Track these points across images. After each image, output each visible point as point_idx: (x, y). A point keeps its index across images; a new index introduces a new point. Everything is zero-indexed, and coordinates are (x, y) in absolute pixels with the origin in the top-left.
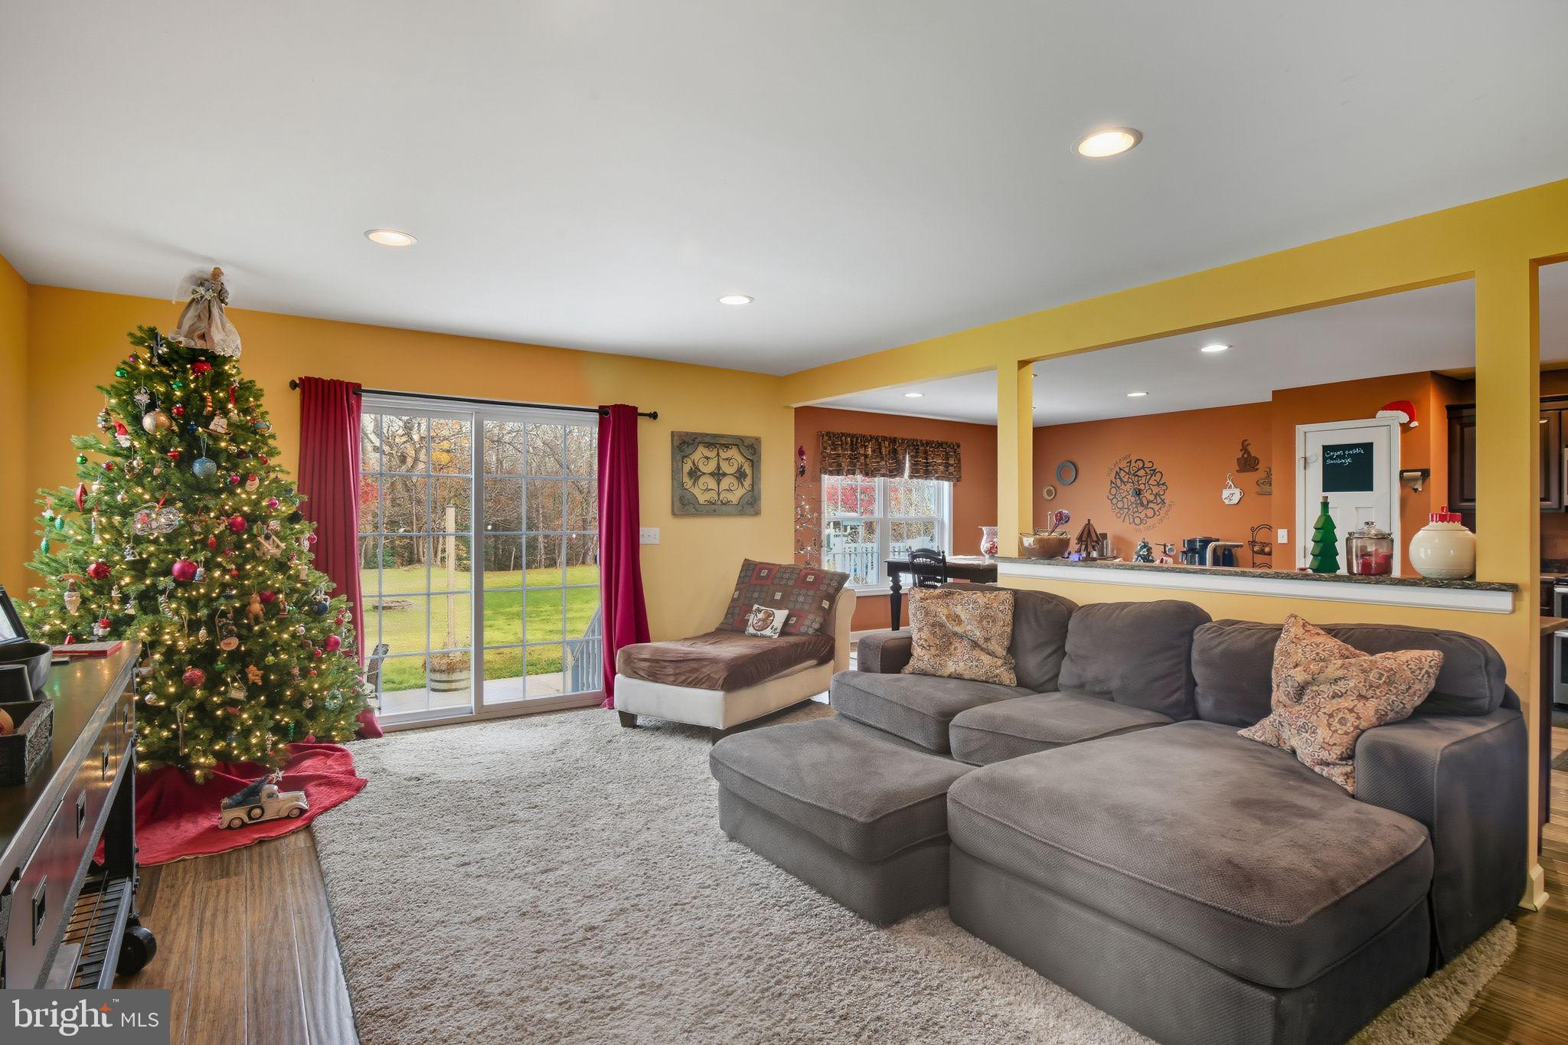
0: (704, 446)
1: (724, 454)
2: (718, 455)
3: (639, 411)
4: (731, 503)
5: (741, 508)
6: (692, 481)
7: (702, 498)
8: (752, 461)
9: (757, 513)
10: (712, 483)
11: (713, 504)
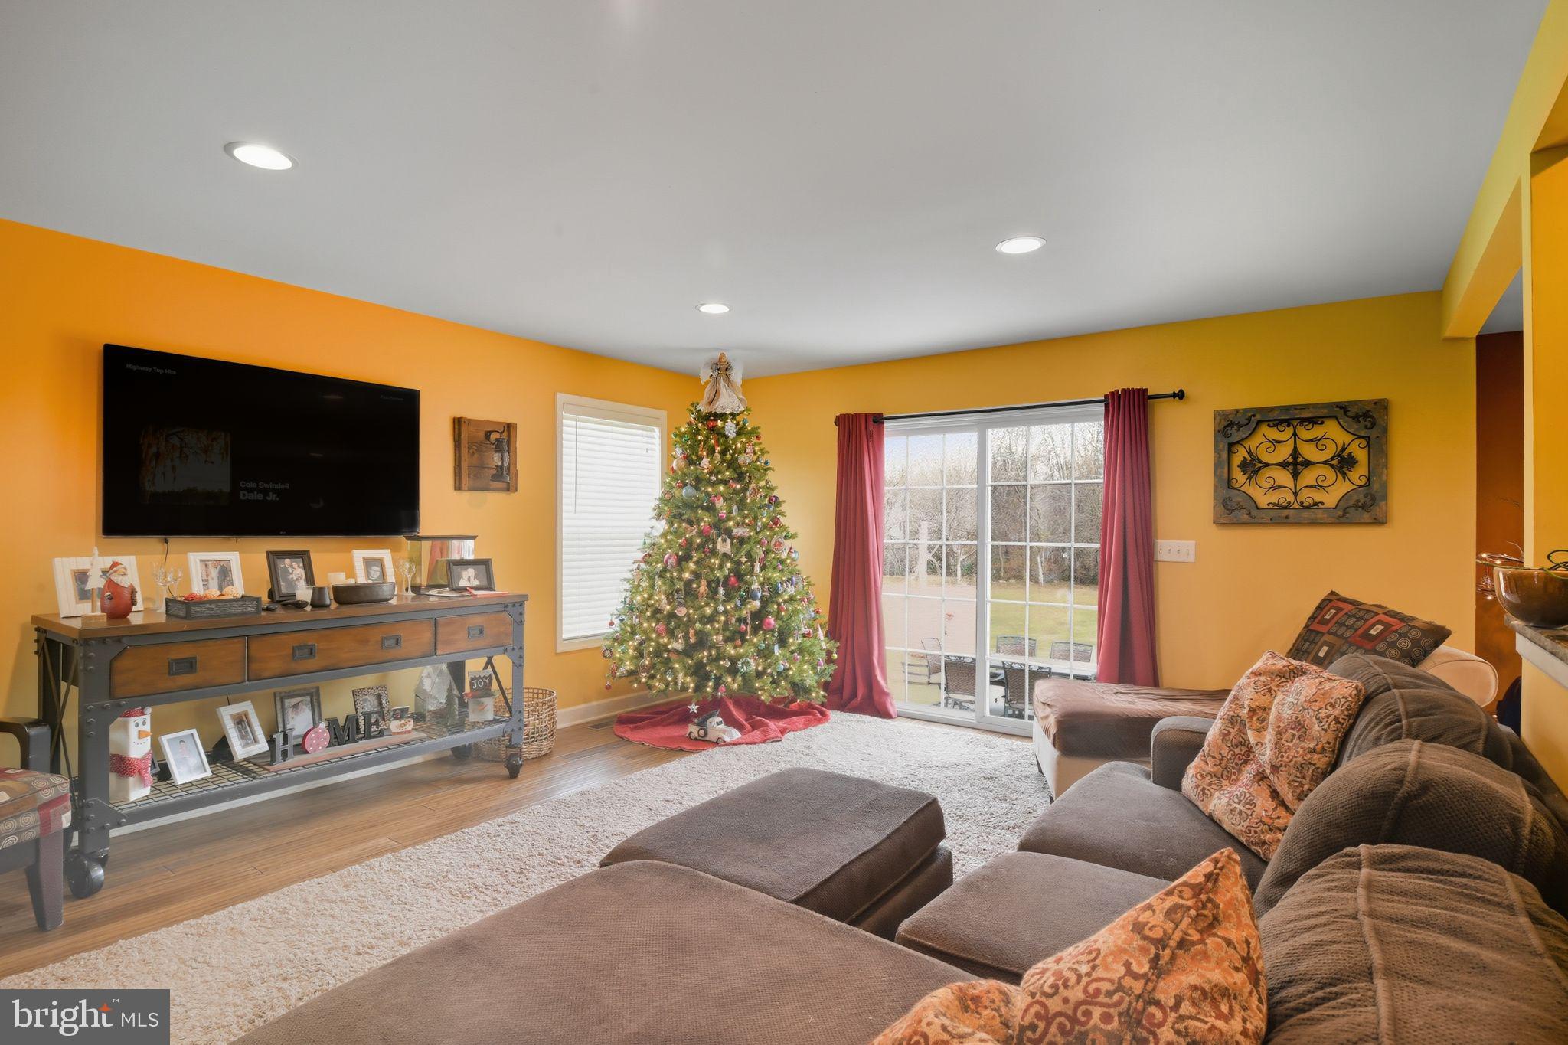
0: (1269, 426)
1: (1304, 434)
2: (1295, 435)
3: (1150, 393)
4: (1320, 506)
5: (1340, 513)
6: (1246, 477)
7: (1264, 499)
8: (1367, 439)
9: (1379, 521)
10: (1284, 477)
11: (1285, 508)
